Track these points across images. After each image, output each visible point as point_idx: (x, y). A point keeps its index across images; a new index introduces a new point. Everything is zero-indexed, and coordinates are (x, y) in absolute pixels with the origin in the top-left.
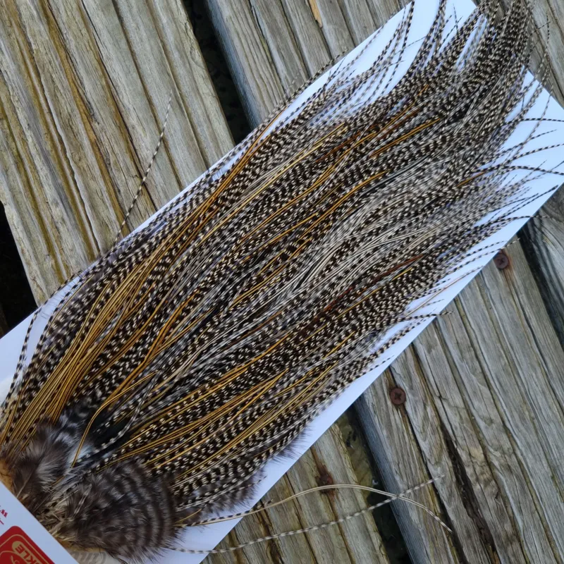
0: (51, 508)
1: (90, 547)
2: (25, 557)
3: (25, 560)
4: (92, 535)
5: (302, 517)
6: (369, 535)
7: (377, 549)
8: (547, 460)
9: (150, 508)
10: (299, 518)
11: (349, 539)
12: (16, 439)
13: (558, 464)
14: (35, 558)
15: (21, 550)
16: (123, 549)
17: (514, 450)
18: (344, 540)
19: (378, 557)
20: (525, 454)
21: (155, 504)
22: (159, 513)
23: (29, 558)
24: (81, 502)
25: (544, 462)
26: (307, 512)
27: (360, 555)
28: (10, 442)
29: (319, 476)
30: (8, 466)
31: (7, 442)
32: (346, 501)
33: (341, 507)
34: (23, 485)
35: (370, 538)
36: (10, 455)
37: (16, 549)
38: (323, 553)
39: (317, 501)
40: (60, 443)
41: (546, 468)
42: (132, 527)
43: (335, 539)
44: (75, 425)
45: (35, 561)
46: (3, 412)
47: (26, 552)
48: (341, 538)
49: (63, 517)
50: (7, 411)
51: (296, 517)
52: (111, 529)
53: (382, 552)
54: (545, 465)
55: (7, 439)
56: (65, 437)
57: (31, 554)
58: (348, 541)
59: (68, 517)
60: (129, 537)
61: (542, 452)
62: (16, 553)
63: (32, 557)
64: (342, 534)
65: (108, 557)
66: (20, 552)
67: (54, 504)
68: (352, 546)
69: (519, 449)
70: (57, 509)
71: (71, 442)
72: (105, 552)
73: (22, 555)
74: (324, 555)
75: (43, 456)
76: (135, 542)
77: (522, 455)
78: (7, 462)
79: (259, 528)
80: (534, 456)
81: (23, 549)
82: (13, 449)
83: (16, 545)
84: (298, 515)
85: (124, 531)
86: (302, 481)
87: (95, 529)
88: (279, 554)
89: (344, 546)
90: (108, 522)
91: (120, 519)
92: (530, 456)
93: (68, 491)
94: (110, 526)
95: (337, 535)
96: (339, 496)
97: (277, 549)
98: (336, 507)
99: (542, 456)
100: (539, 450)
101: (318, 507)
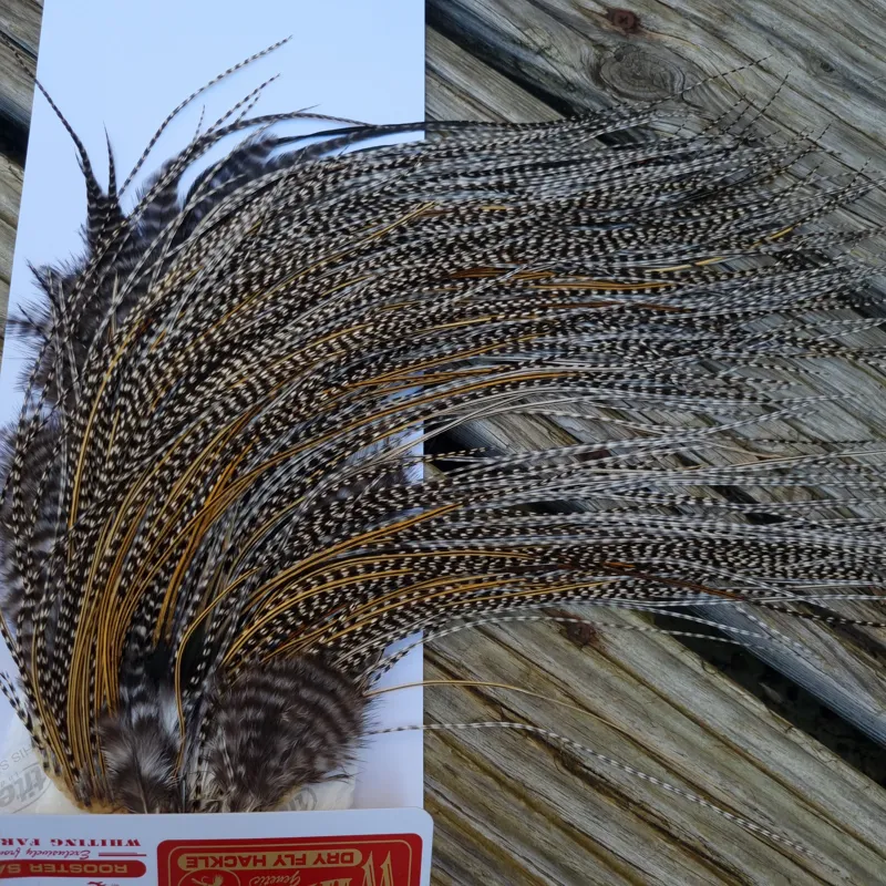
0: (199, 797)
1: (282, 794)
2: (207, 865)
3: (209, 868)
4: (271, 781)
5: (575, 695)
6: (679, 660)
7: (701, 671)
8: (850, 414)
9: (305, 693)
10: (572, 698)
11: (655, 683)
12: (85, 764)
13: (869, 409)
14: (217, 855)
15: (194, 863)
16: (321, 764)
17: (798, 429)
18: (651, 688)
19: (709, 682)
20: (816, 426)
21: (308, 684)
22: (319, 688)
23: (211, 862)
24: (227, 760)
25: (848, 419)
26: (578, 684)
27: (684, 694)
28: (81, 772)
29: (563, 628)
30: (106, 799)
31: (78, 775)
32: (619, 637)
33: (618, 648)
34: (141, 802)
35: (683, 664)
36: (95, 786)
37: (188, 867)
38: (633, 722)
39: (582, 661)
40: (141, 721)
41: (855, 425)
42: (305, 731)
43: (638, 694)
44: (140, 688)
45: (221, 858)
46: (41, 749)
47: (201, 858)
48: (643, 688)
49: (222, 793)
50: (44, 743)
51: (568, 699)
52: (286, 754)
53: (710, 671)
54: (852, 421)
55: (76, 772)
56: (140, 711)
57: (209, 855)
58: (656, 686)
59: (227, 788)
60: (314, 744)
61: (836, 408)
62: (193, 870)
63: (213, 858)
64: (642, 682)
65: (313, 787)
66: (196, 866)
67: (198, 790)
68: (666, 691)
69: (805, 424)
70: (207, 793)
71: (152, 711)
72: (306, 785)
73: (201, 866)
74: (636, 725)
75: (135, 753)
76: (324, 742)
77: (813, 429)
78: (101, 797)
79: (527, 745)
80: (829, 420)
81: (195, 859)
82: (93, 778)
83: (182, 862)
84: (568, 695)
85: (302, 744)
86: (545, 650)
87: (267, 771)
88: (578, 762)
89: (654, 695)
90: (274, 752)
91: (284, 735)
92: (824, 423)
93: (200, 762)
94: (280, 754)
95: (636, 688)
96: (607, 636)
97: (570, 756)
98: (611, 652)
99: (840, 412)
100: (831, 408)
101: (588, 667)
